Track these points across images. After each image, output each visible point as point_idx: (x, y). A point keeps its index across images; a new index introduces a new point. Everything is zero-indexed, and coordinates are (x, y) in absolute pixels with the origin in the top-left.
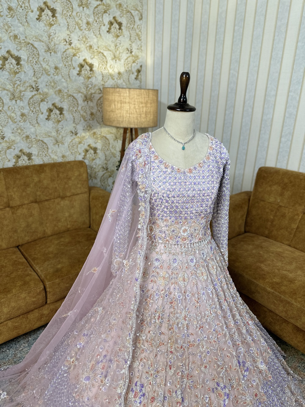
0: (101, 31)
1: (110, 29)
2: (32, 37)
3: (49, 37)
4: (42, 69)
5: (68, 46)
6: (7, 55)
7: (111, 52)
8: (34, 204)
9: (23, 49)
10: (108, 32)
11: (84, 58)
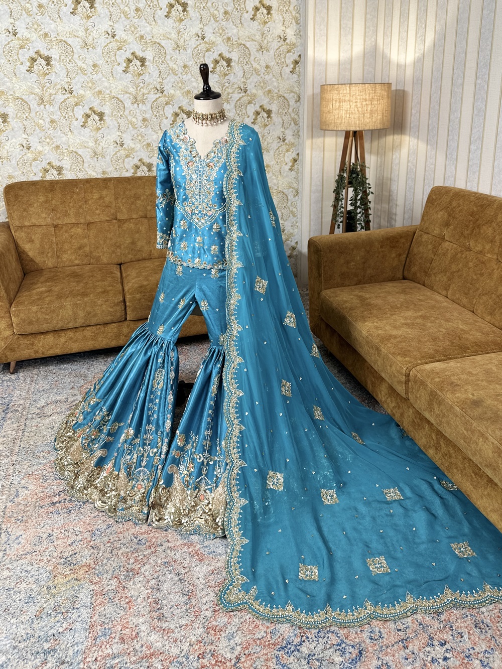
0: (243, 19)
1: (255, 15)
2: (159, 35)
3: (178, 34)
4: (168, 69)
5: (200, 41)
6: (131, 57)
7: (256, 43)
8: (143, 219)
9: (149, 49)
10: (251, 19)
11: (219, 53)
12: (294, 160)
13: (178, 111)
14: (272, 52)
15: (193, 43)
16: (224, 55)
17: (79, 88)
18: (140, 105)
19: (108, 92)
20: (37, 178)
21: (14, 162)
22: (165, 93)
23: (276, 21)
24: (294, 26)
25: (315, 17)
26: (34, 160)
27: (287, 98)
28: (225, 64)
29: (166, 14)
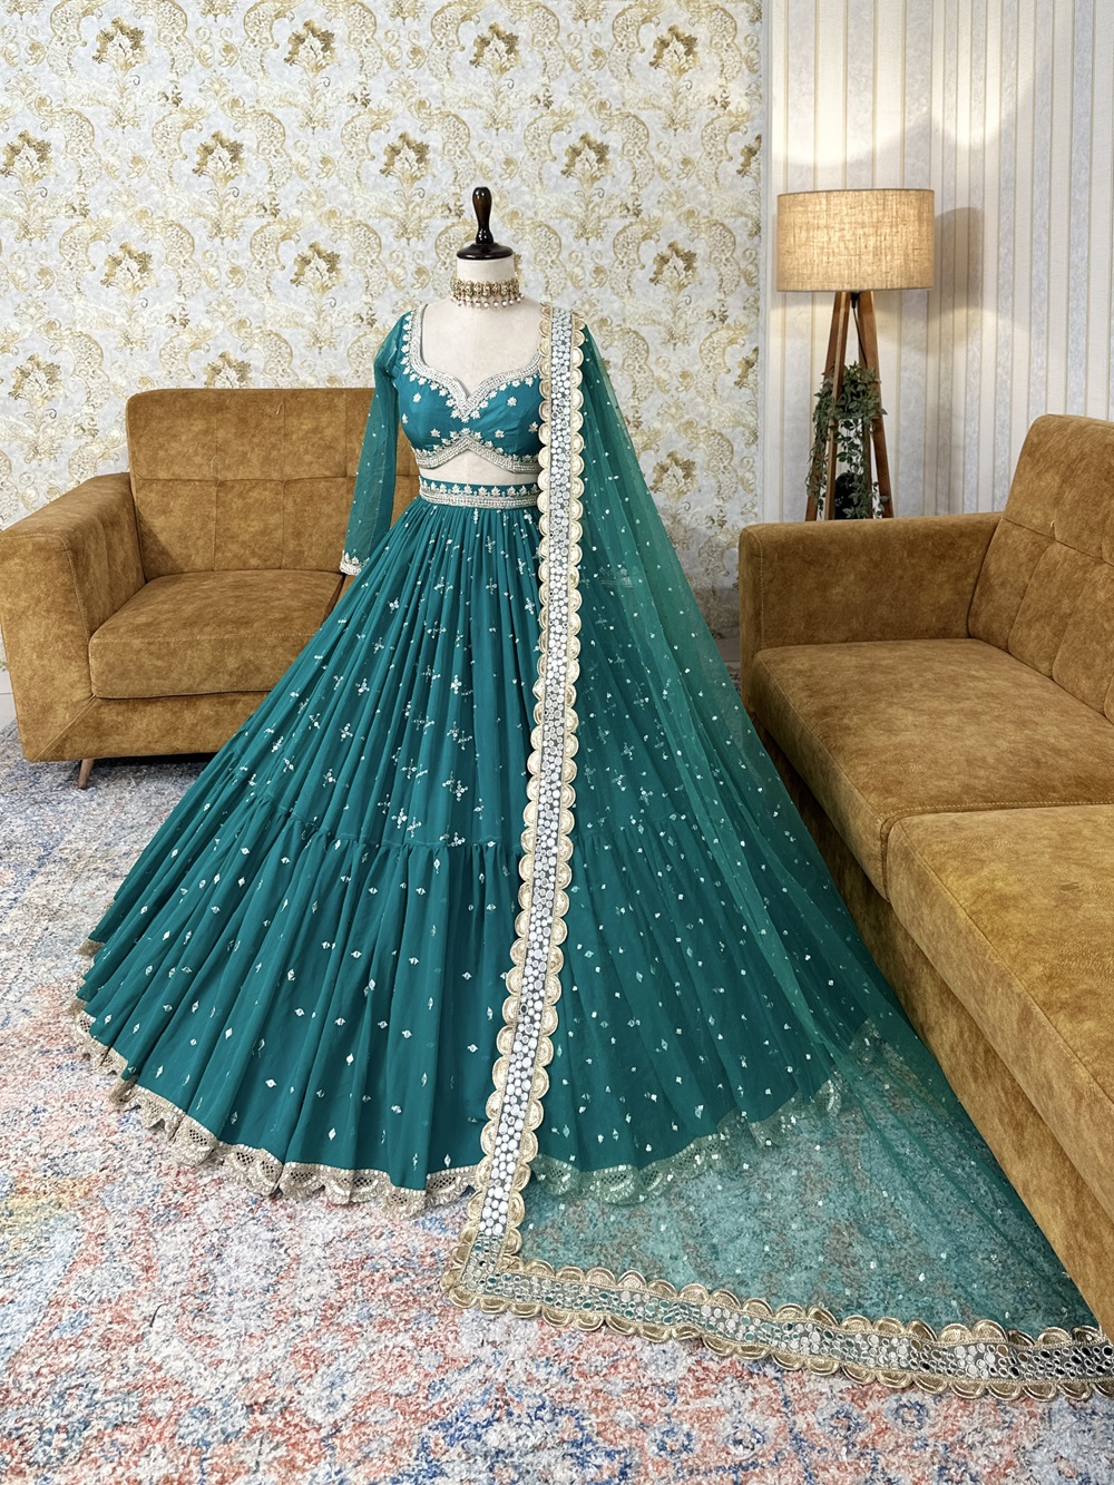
0: (633, 64)
1: (658, 57)
3: (497, 96)
4: (473, 166)
5: (542, 110)
6: (398, 143)
7: (661, 112)
9: (435, 127)
11: (581, 133)
12: (747, 362)
14: (696, 131)
15: (527, 113)
16: (592, 138)
17: (291, 205)
18: (412, 241)
19: (348, 213)
20: (198, 385)
21: (154, 349)
22: (465, 215)
23: (706, 68)
24: (746, 77)
25: (787, 56)
26: (194, 347)
27: (730, 227)
28: (593, 156)
29: (473, 58)
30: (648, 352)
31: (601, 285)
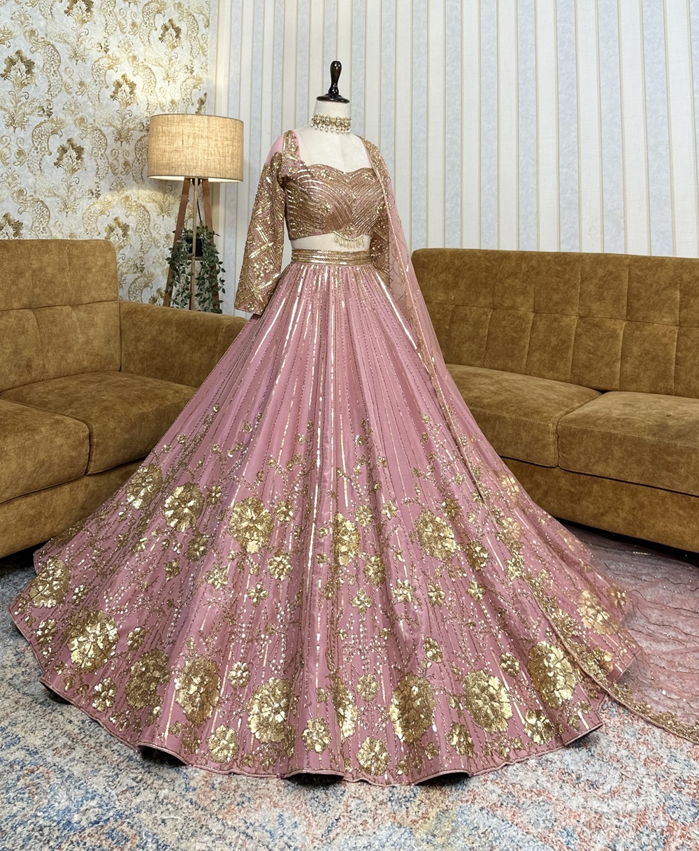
1: (163, 35)
5: (103, 53)
7: (163, 69)
10: (160, 39)
11: (123, 73)
13: (66, 145)
14: (178, 84)
16: (128, 78)
18: (17, 129)
22: (53, 116)
23: (184, 48)
28: (128, 89)
29: (66, 9)
30: (150, 220)
31: (127, 173)
